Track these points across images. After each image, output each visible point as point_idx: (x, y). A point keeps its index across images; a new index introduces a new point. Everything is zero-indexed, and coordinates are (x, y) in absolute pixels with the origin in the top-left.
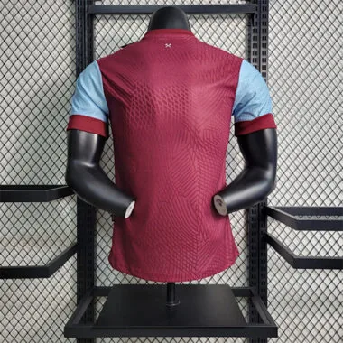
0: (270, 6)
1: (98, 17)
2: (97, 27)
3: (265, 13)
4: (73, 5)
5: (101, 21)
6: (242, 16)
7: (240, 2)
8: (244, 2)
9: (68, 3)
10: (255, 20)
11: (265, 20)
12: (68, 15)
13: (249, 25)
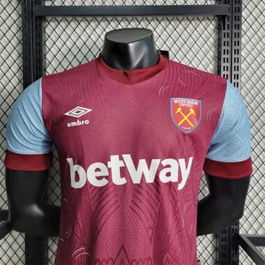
0: (243, 6)
1: (49, 19)
2: (47, 30)
3: (237, 14)
4: (20, 6)
5: (52, 23)
6: (211, 18)
7: (209, 3)
8: (214, 3)
9: (14, 3)
10: (227, 23)
11: (237, 23)
12: (14, 16)
13: (219, 29)
